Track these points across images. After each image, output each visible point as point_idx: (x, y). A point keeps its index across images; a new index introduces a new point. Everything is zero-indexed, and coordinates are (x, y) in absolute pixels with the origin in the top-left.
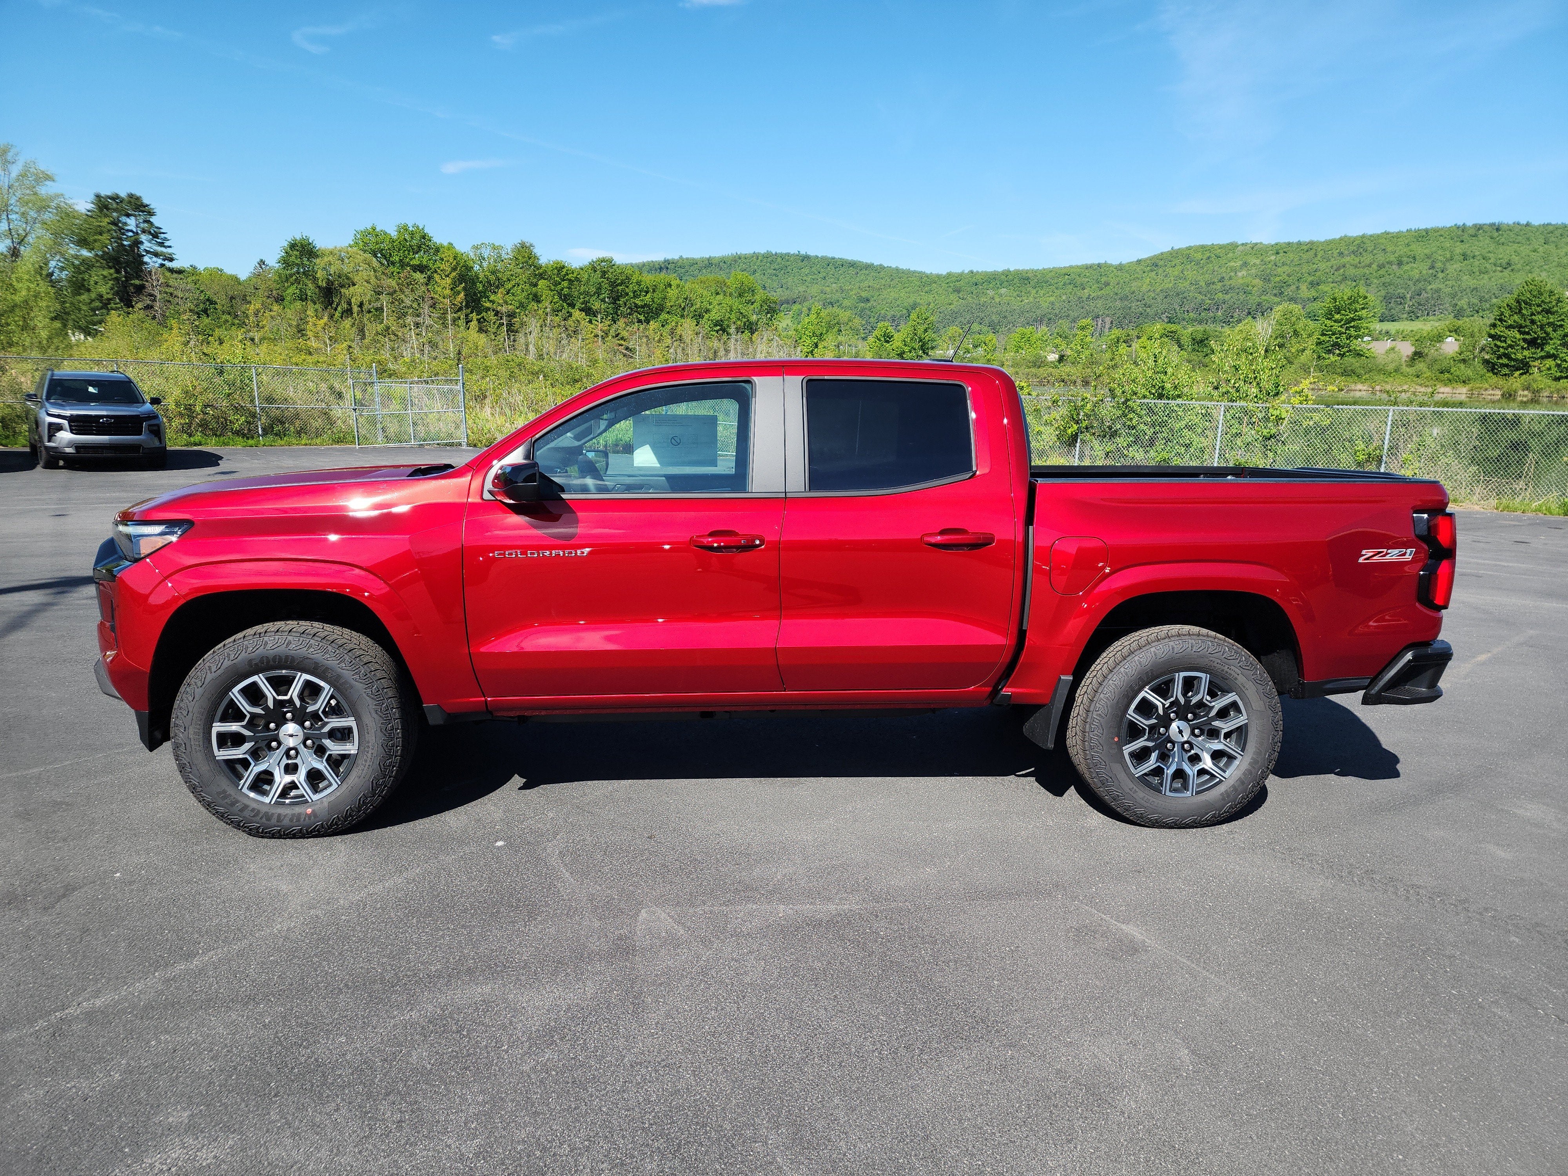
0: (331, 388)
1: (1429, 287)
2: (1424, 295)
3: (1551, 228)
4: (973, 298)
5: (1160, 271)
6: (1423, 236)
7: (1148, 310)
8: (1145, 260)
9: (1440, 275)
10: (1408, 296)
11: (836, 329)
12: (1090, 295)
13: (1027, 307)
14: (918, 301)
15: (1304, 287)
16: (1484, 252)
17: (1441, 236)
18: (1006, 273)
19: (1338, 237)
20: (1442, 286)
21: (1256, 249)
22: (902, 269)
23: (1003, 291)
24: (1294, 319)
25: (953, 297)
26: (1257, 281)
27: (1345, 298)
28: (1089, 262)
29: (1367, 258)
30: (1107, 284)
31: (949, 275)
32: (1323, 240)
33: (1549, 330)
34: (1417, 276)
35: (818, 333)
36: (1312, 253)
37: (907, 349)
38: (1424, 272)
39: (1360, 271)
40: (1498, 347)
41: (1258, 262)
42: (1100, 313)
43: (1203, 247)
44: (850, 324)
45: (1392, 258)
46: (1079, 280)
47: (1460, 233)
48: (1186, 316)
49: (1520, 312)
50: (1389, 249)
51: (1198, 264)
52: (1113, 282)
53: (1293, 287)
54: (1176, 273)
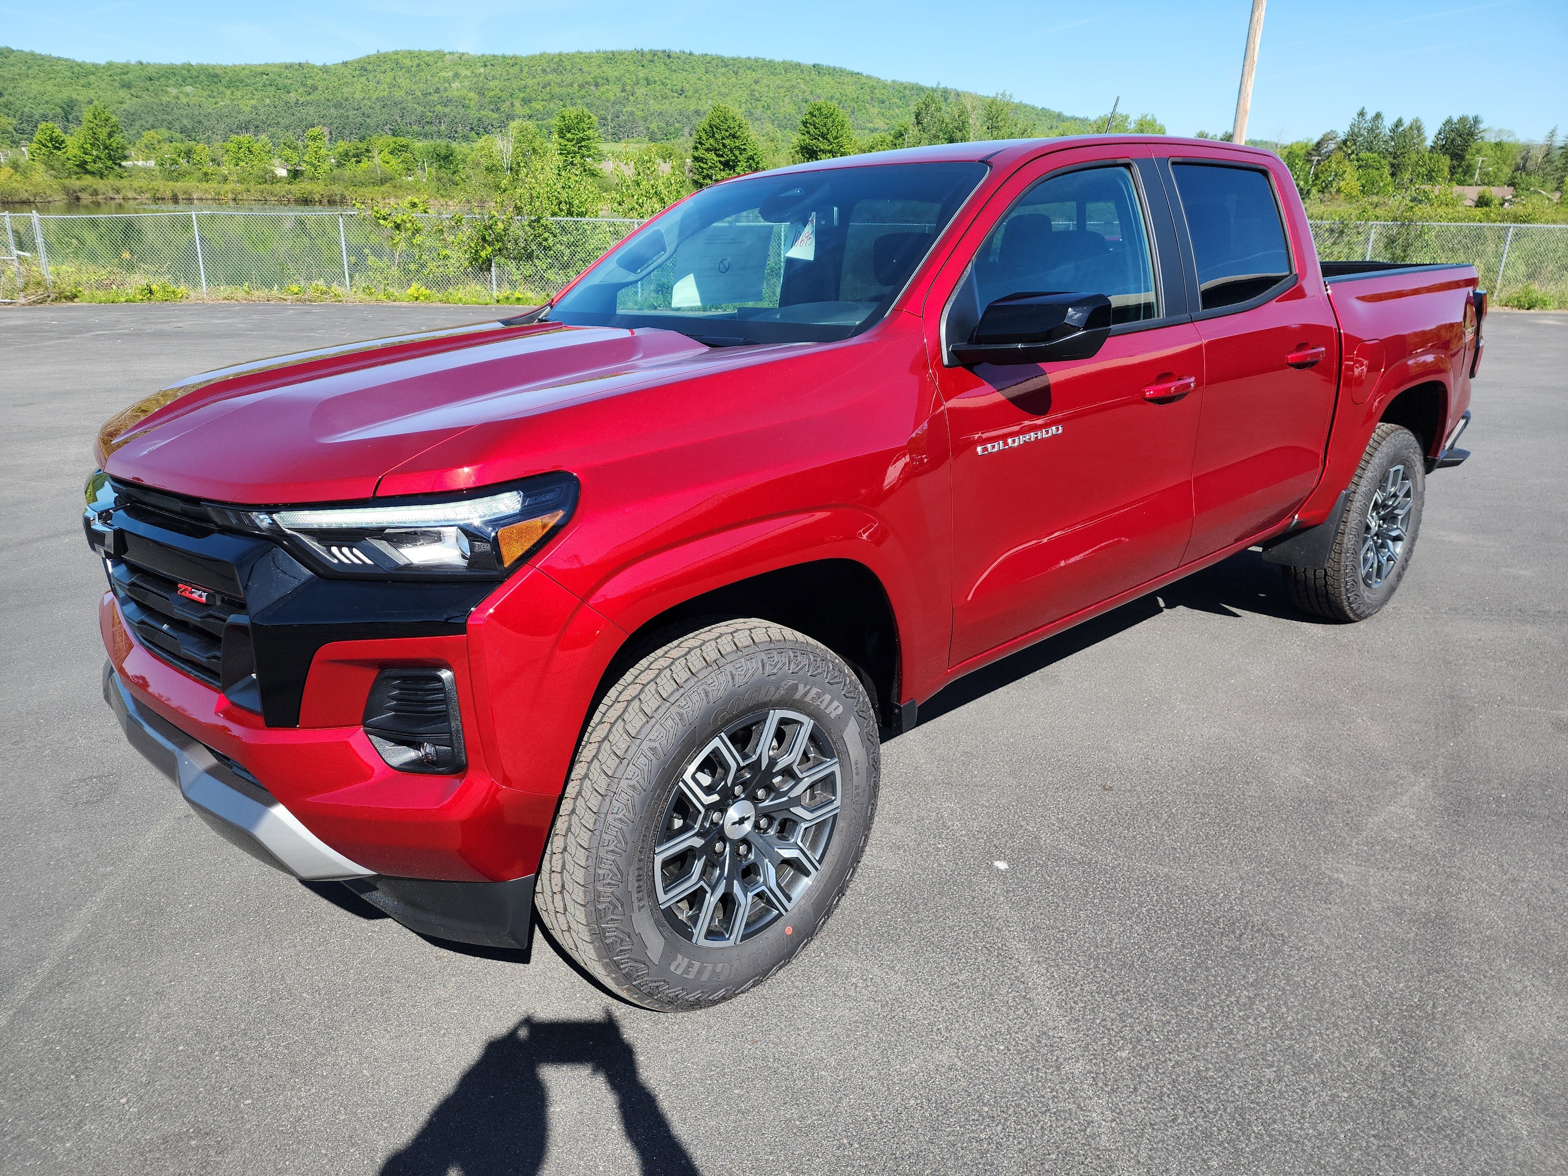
1: (624, 110)
2: (622, 118)
3: (708, 59)
4: (151, 97)
5: (371, 76)
6: (611, 58)
7: (368, 120)
8: (352, 63)
9: (631, 98)
10: (609, 117)
12: (298, 100)
13: (225, 111)
14: (74, 96)
15: (517, 104)
16: (662, 78)
17: (625, 59)
18: (188, 67)
19: (538, 53)
20: (635, 109)
21: (462, 59)
22: (40, 55)
23: (188, 89)
24: (530, 137)
25: (123, 93)
26: (472, 95)
27: (573, 117)
28: (289, 60)
29: (568, 78)
30: (315, 88)
31: (110, 65)
32: (525, 55)
33: (737, 153)
34: (613, 98)
36: (517, 68)
37: (88, 158)
38: (618, 94)
39: (564, 91)
40: (702, 168)
41: (469, 73)
42: (315, 122)
43: (410, 52)
45: (589, 79)
46: (281, 82)
47: (640, 57)
48: (408, 128)
49: (713, 136)
50: (585, 69)
51: (409, 71)
52: (321, 85)
53: (508, 103)
54: (388, 80)
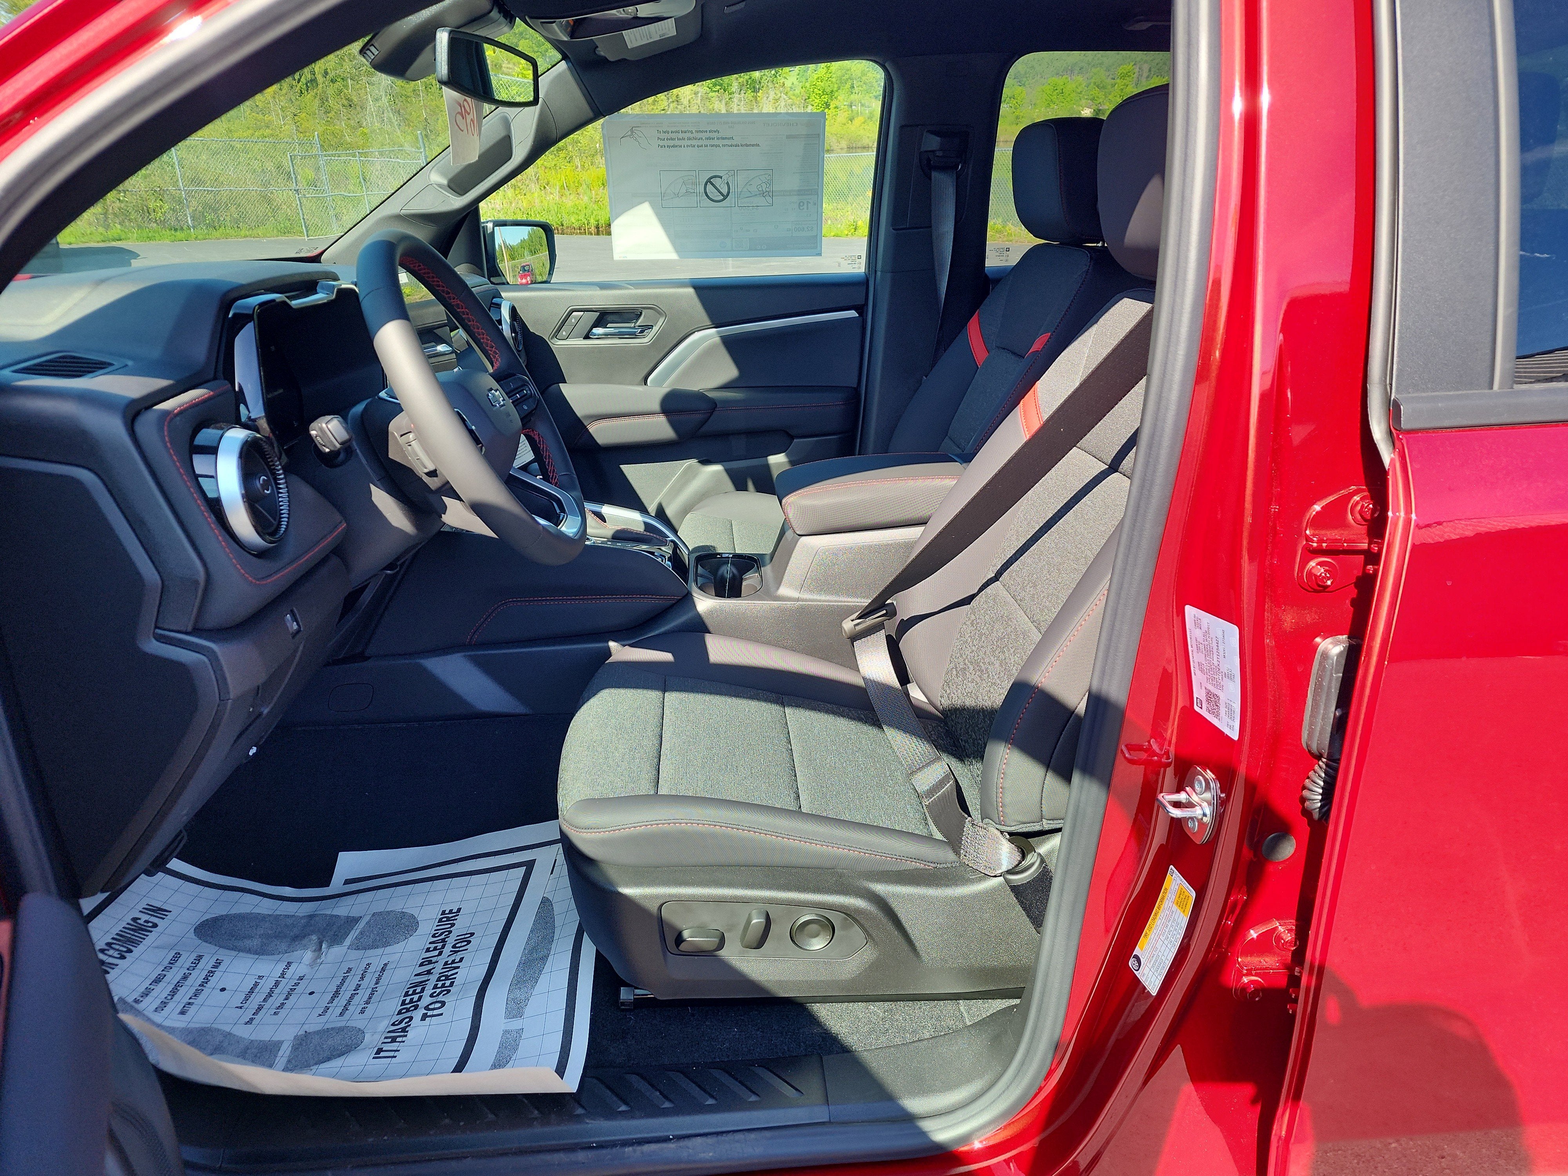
0: (279, 167)
11: (848, 85)
35: (828, 90)
44: (864, 78)
